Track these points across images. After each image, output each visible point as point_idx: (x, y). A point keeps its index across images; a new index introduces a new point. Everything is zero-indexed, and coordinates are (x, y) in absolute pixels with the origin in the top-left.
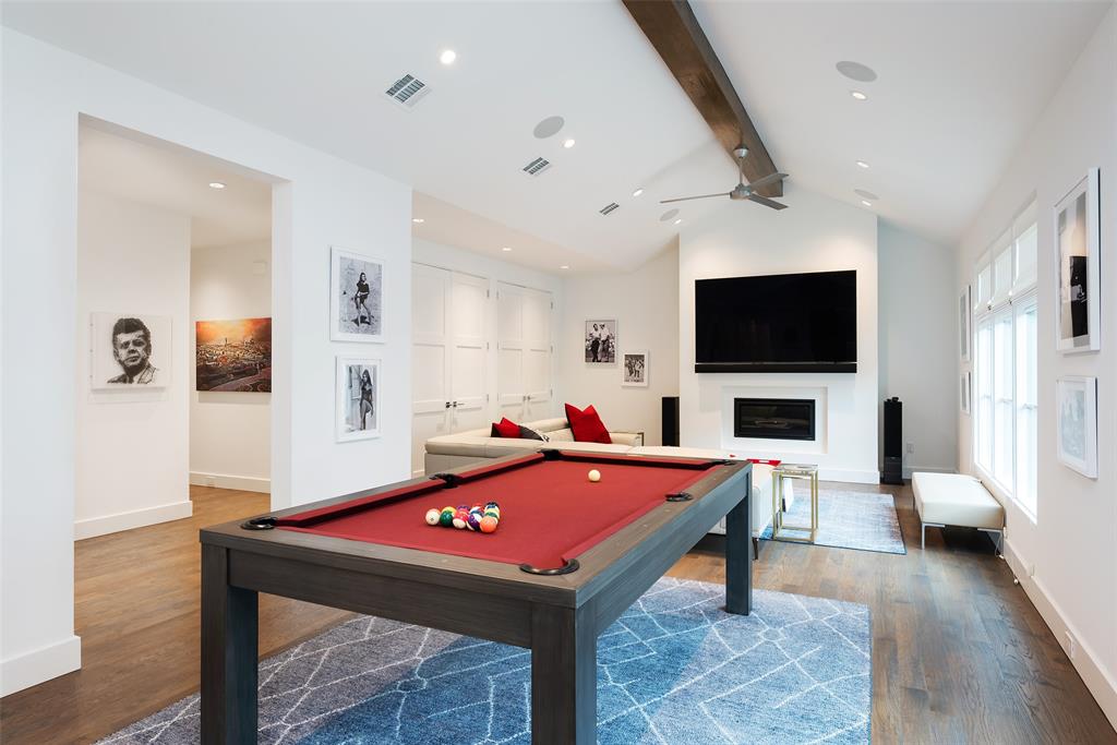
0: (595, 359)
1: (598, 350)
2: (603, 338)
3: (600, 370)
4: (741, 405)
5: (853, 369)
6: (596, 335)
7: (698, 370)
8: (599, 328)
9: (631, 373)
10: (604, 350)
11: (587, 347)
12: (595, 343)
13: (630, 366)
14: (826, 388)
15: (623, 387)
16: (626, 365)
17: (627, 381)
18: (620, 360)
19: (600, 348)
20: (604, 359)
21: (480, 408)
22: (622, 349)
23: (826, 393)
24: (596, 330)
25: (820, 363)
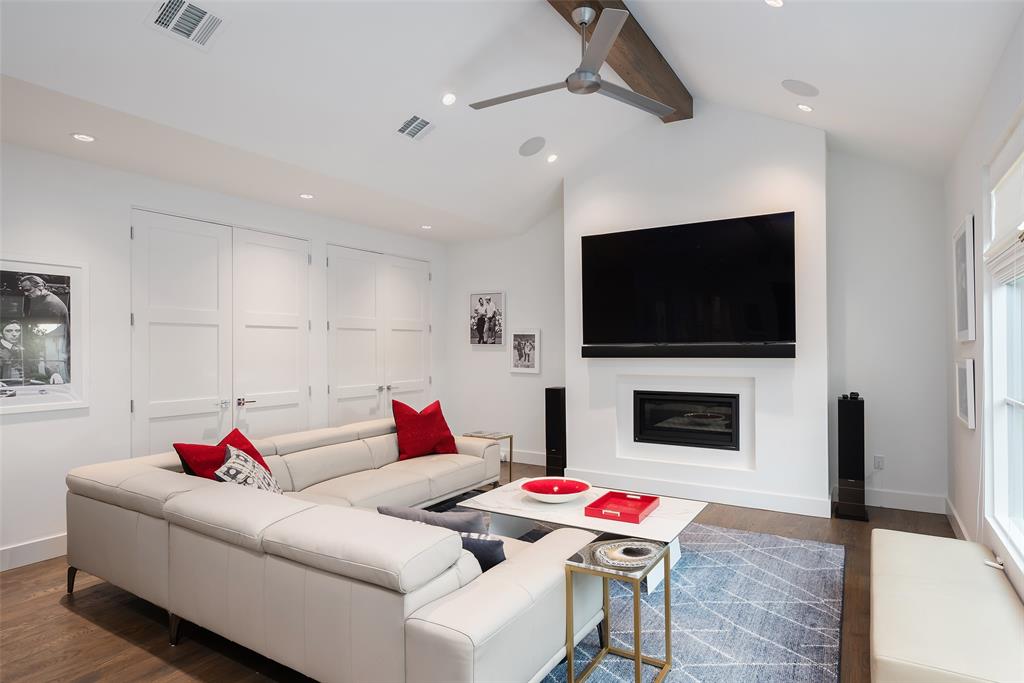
0: (481, 341)
1: (484, 330)
2: (490, 315)
3: (487, 353)
4: (642, 399)
5: (790, 353)
6: (482, 311)
7: (586, 353)
8: (485, 302)
9: (521, 356)
10: (490, 329)
11: (472, 325)
12: (481, 321)
13: (519, 348)
14: (754, 379)
15: (513, 374)
16: (515, 348)
17: (516, 366)
18: (508, 341)
19: (486, 326)
20: (490, 340)
21: (296, 405)
22: (510, 328)
23: (753, 386)
24: (482, 305)
25: (744, 344)
